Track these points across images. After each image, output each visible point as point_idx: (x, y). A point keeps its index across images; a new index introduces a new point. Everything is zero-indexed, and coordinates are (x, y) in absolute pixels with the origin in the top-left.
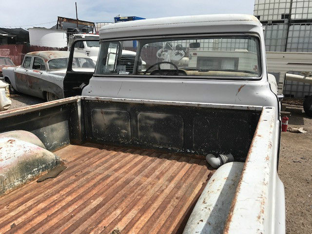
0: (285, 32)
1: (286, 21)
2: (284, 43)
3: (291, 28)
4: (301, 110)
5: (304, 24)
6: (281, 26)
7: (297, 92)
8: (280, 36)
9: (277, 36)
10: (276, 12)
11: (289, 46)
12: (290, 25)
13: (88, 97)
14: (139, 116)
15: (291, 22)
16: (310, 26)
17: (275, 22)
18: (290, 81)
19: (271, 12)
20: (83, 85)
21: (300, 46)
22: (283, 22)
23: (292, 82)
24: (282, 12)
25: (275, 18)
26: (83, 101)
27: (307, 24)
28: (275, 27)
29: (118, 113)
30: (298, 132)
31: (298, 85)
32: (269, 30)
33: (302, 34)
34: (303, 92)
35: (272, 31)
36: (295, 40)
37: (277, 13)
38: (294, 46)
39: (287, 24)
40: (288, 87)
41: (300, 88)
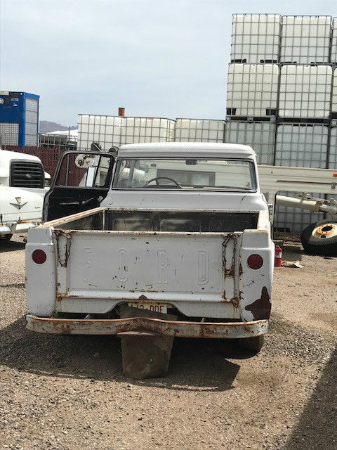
0: (272, 134)
1: (273, 118)
2: (272, 150)
3: (280, 129)
4: (300, 248)
5: (297, 125)
6: (266, 126)
7: (294, 224)
8: (266, 140)
9: (261, 140)
10: (258, 104)
11: (278, 155)
12: (279, 125)
13: (113, 208)
14: (161, 223)
15: (280, 121)
16: (304, 127)
17: (257, 120)
18: (283, 207)
19: (251, 104)
20: (101, 198)
21: (294, 156)
22: (268, 119)
23: (286, 209)
24: (266, 105)
25: (257, 114)
26: (108, 212)
27: (301, 125)
28: (258, 126)
29: (141, 222)
30: (294, 266)
31: (294, 214)
32: (249, 130)
33: (295, 138)
34: (302, 224)
35: (254, 131)
36: (286, 147)
37: (259, 106)
38: (286, 155)
39: (274, 123)
40: (282, 216)
41: (298, 218)
